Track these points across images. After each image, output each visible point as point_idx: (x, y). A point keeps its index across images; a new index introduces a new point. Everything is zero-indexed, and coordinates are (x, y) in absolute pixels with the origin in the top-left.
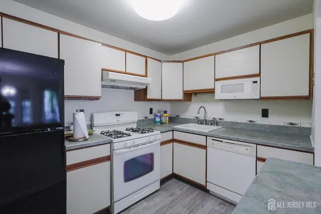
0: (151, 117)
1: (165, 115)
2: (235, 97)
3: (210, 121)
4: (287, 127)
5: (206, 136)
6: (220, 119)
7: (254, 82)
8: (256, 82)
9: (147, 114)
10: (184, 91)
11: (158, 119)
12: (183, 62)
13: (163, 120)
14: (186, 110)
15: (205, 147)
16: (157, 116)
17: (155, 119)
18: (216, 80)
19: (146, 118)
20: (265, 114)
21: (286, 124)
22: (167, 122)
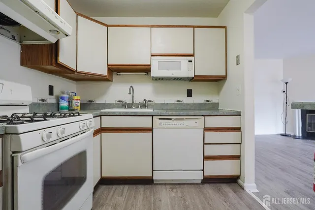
0: (52, 100)
1: (76, 98)
2: (173, 74)
3: (139, 104)
4: (205, 103)
5: (153, 116)
6: (150, 101)
7: (189, 61)
8: (191, 61)
9: (45, 94)
10: (108, 65)
11: (64, 104)
12: (108, 26)
13: (75, 104)
14: (103, 93)
15: (151, 130)
16: (62, 98)
17: (58, 104)
18: (152, 55)
19: (43, 100)
20: (189, 93)
21: (204, 102)
22: (79, 108)
